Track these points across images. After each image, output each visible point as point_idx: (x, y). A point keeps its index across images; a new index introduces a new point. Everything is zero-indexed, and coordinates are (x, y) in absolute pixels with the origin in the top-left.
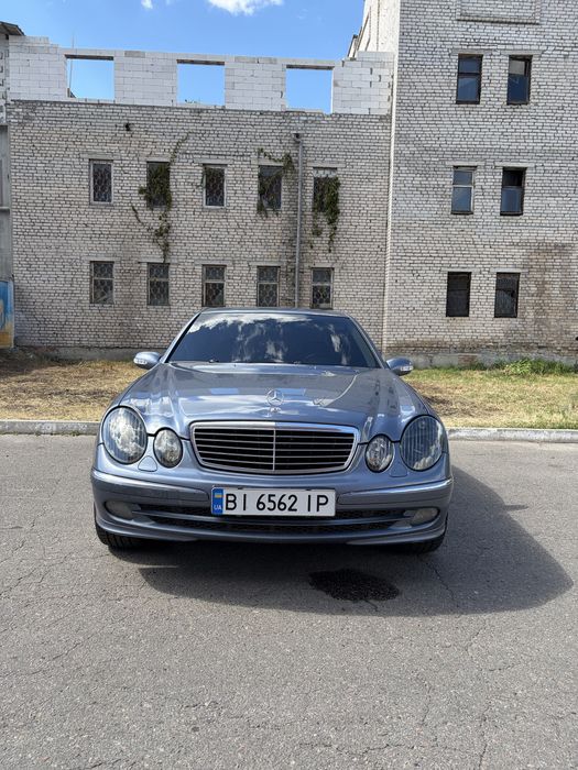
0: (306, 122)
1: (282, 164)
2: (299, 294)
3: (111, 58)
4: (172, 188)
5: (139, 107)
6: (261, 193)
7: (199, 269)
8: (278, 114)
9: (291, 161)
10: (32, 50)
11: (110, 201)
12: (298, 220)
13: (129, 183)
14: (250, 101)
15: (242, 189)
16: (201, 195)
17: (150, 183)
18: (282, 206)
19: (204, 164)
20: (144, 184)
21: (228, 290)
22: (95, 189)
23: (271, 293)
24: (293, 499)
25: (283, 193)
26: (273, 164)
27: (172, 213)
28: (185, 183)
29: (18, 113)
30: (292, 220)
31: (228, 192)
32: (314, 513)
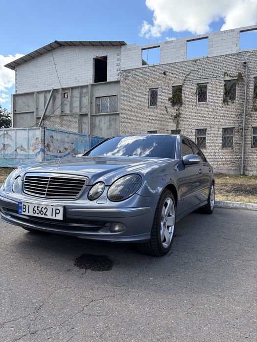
0: (250, 55)
1: (236, 78)
2: (245, 141)
3: (159, 46)
4: (183, 97)
5: (169, 64)
6: (225, 93)
7: (194, 131)
8: (234, 54)
9: (241, 76)
10: (129, 50)
11: (157, 105)
12: (245, 104)
13: (164, 97)
14: (221, 51)
15: (216, 93)
16: (196, 98)
17: (174, 96)
18: (236, 98)
19: (197, 84)
20: (171, 96)
21: (208, 140)
22: (151, 101)
23: (230, 141)
24: (46, 209)
25: (237, 92)
26: (232, 79)
27: (183, 107)
28: (189, 94)
29: (124, 75)
30: (241, 105)
31: (208, 95)
32: (54, 217)
